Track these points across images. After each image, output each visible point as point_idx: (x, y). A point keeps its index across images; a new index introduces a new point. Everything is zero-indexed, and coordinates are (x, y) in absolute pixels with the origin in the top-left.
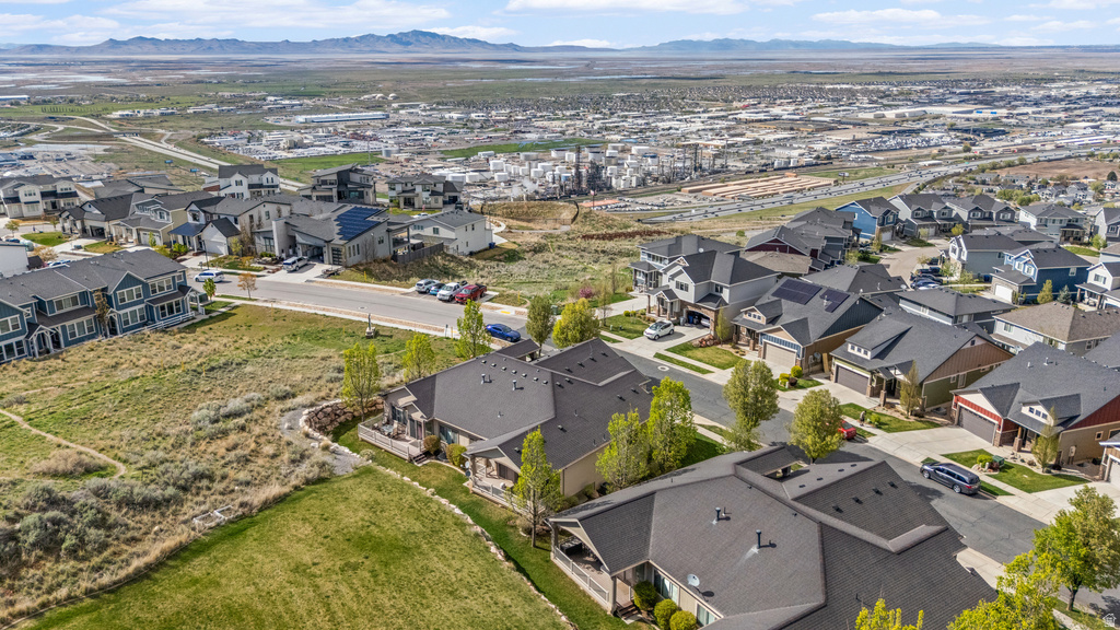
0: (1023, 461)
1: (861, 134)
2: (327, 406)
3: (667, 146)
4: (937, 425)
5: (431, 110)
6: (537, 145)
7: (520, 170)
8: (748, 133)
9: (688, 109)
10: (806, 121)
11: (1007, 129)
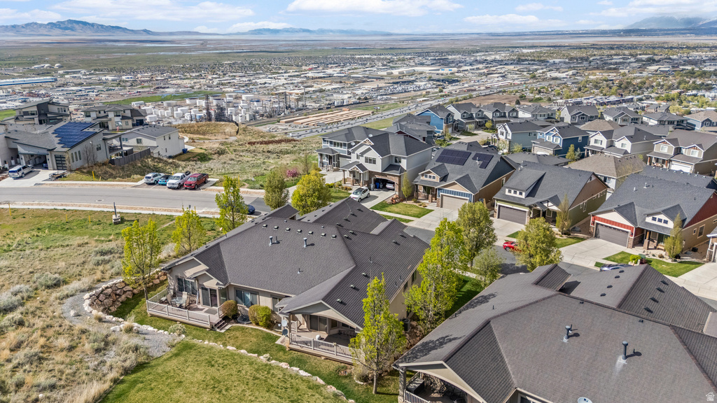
0: (654, 255)
1: (381, 84)
2: (107, 288)
3: (265, 94)
4: (583, 239)
5: (90, 74)
6: (175, 96)
7: (165, 113)
8: (315, 85)
9: (274, 71)
10: (349, 77)
11: (459, 79)
